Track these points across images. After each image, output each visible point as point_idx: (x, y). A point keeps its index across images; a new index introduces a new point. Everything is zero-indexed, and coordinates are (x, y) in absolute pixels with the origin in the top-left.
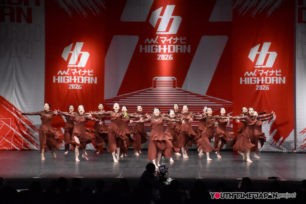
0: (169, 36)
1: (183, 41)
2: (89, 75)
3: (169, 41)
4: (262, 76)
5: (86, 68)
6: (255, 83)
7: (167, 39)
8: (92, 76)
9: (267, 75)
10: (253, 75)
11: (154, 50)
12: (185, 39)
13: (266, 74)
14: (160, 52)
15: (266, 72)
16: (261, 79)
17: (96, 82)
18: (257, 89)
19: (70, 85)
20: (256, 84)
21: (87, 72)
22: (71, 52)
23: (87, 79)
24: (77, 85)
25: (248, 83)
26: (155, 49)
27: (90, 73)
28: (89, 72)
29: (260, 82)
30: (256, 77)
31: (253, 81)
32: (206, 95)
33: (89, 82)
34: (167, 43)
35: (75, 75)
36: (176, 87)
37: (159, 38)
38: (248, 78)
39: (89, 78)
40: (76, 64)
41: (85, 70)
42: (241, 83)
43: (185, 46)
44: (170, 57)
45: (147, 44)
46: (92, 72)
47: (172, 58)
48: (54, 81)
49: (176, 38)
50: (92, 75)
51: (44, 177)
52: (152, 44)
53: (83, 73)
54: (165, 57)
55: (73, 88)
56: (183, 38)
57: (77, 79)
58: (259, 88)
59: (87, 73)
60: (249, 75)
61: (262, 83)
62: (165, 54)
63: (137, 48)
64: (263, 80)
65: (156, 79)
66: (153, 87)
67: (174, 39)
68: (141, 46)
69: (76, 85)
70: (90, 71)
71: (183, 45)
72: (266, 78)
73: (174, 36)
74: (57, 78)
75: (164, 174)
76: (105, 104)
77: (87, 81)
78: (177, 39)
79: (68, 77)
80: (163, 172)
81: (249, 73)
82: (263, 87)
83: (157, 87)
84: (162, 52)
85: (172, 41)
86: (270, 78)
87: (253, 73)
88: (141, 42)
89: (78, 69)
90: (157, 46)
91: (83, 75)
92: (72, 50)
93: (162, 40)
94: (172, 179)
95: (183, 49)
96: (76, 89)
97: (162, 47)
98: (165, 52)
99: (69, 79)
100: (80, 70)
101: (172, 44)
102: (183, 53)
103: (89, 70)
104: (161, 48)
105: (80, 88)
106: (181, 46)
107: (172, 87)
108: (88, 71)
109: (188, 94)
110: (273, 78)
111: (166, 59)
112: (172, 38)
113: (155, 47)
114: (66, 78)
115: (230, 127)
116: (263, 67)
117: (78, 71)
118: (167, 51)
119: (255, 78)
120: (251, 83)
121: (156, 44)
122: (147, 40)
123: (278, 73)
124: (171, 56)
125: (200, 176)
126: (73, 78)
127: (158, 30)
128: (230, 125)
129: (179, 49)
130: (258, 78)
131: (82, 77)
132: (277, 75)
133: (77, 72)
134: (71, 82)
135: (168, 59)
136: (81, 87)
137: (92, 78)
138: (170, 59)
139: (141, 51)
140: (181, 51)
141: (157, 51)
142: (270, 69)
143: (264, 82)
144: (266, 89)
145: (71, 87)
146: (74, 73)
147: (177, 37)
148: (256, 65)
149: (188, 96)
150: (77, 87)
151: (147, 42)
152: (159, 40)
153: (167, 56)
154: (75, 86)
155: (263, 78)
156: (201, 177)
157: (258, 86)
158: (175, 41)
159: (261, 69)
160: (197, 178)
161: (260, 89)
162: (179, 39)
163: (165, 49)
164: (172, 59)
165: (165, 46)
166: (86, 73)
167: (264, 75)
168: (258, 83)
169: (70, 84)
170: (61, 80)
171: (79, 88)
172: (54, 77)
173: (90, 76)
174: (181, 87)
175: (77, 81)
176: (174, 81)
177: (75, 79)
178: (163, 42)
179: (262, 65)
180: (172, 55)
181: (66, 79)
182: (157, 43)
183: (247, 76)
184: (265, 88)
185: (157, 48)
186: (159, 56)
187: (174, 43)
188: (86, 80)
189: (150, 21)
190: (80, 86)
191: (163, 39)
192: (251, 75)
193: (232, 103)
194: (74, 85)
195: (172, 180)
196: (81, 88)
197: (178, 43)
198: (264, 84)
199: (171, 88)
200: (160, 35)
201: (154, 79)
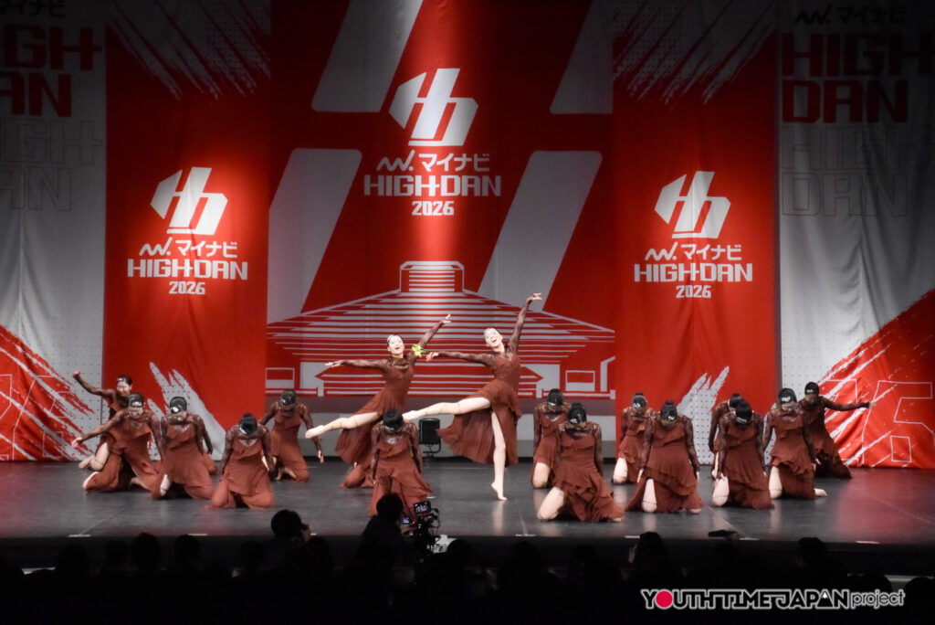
0: (443, 152)
1: (480, 164)
2: (226, 255)
3: (443, 165)
4: (692, 261)
5: (219, 237)
6: (674, 279)
7: (439, 159)
8: (233, 260)
9: (705, 258)
10: (668, 257)
11: (404, 190)
12: (487, 160)
13: (702, 254)
14: (418, 193)
15: (704, 251)
16: (689, 269)
17: (244, 276)
18: (679, 296)
19: (173, 285)
20: (677, 282)
21: (220, 247)
22: (176, 194)
23: (221, 266)
24: (194, 284)
25: (656, 280)
26: (405, 186)
27: (229, 252)
28: (226, 247)
29: (688, 277)
30: (677, 263)
31: (670, 273)
32: (544, 310)
33: (226, 276)
34: (438, 171)
35: (186, 257)
36: (464, 290)
37: (416, 155)
38: (656, 266)
39: (225, 264)
40: (191, 227)
41: (215, 243)
42: (637, 279)
43: (486, 179)
44: (446, 207)
45: (385, 172)
46: (235, 248)
47: (452, 209)
48: (131, 274)
49: (461, 156)
50: (235, 256)
51: (100, 533)
52: (398, 171)
53: (210, 250)
54: (434, 208)
55: (180, 292)
56: (480, 156)
57: (191, 268)
58: (684, 294)
59: (220, 252)
60: (658, 258)
61: (693, 278)
62: (432, 199)
63: (358, 183)
64: (694, 272)
65: (410, 266)
66: (400, 290)
67: (456, 159)
68: (367, 178)
69: (189, 283)
70: (229, 244)
71: (480, 175)
72: (703, 266)
73: (457, 151)
74: (137, 264)
75: (427, 525)
76: (271, 336)
77: (221, 274)
78: (464, 159)
79: (167, 262)
80: (426, 519)
81: (658, 253)
82: (695, 291)
83: (411, 290)
84: (425, 196)
85: (453, 164)
86: (713, 266)
87: (668, 252)
88: (368, 167)
89: (195, 240)
90: (410, 179)
91: (209, 255)
92: (180, 188)
93: (424, 163)
94: (449, 537)
95: (482, 187)
96: (189, 295)
97: (425, 181)
98: (432, 193)
99: (171, 266)
100: (199, 243)
101: (452, 172)
102: (481, 198)
103: (225, 244)
104: (423, 183)
105: (201, 291)
106: (477, 179)
107: (453, 290)
108: (222, 245)
109: (496, 307)
110: (721, 266)
111: (436, 213)
112: (451, 156)
113: (406, 179)
114: (162, 264)
115: (608, 398)
116: (695, 235)
117: (194, 244)
118: (438, 190)
119: (674, 266)
120: (663, 279)
121: (407, 172)
122: (385, 161)
123: (733, 255)
124: (450, 205)
125: (525, 529)
126: (181, 263)
127: (413, 136)
128: (608, 392)
129: (471, 186)
130: (681, 266)
131: (208, 263)
132: (730, 258)
133: (193, 249)
134: (175, 274)
135: (441, 214)
136: (203, 290)
137: (234, 264)
138: (445, 213)
139: (367, 192)
140: (477, 193)
141: (412, 192)
142: (713, 243)
143: (698, 276)
144: (704, 296)
145: (177, 290)
146: (183, 251)
147: (464, 155)
148: (676, 230)
149: (496, 313)
150: (194, 290)
151: (385, 166)
152: (416, 162)
153: (437, 205)
154: (188, 287)
155: (693, 266)
156: (529, 533)
157: (683, 287)
158: (460, 163)
159: (689, 241)
160: (517, 535)
161: (687, 296)
162: (470, 160)
163: (432, 186)
164: (452, 213)
165: (432, 179)
166: (218, 250)
167: (697, 259)
168: (682, 278)
169: (175, 279)
170: (148, 269)
171: (197, 292)
172: (131, 262)
173: (229, 260)
174: (476, 290)
175: (192, 272)
176: (458, 274)
177: (187, 269)
178: (428, 167)
179: (692, 232)
180: (452, 202)
181: (163, 268)
182: (411, 169)
183: (652, 261)
184: (700, 294)
185: (411, 183)
186: (416, 205)
187: (458, 169)
188: (216, 270)
189: (392, 112)
190: (202, 286)
191: (428, 160)
192: (663, 257)
193: (613, 331)
194: (184, 283)
195: (452, 540)
196: (203, 293)
197: (469, 170)
198: (698, 282)
199: (450, 292)
200: (419, 150)
201: (402, 267)
